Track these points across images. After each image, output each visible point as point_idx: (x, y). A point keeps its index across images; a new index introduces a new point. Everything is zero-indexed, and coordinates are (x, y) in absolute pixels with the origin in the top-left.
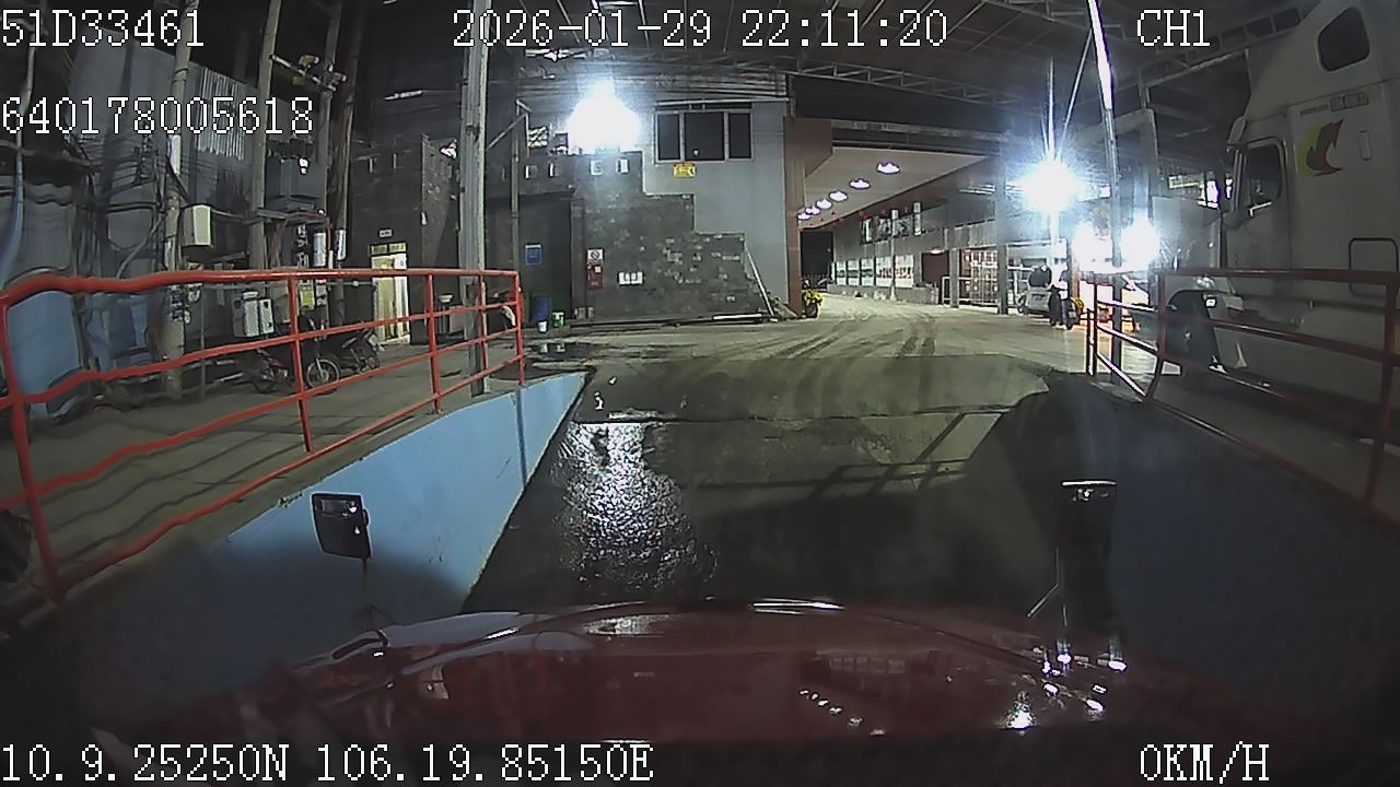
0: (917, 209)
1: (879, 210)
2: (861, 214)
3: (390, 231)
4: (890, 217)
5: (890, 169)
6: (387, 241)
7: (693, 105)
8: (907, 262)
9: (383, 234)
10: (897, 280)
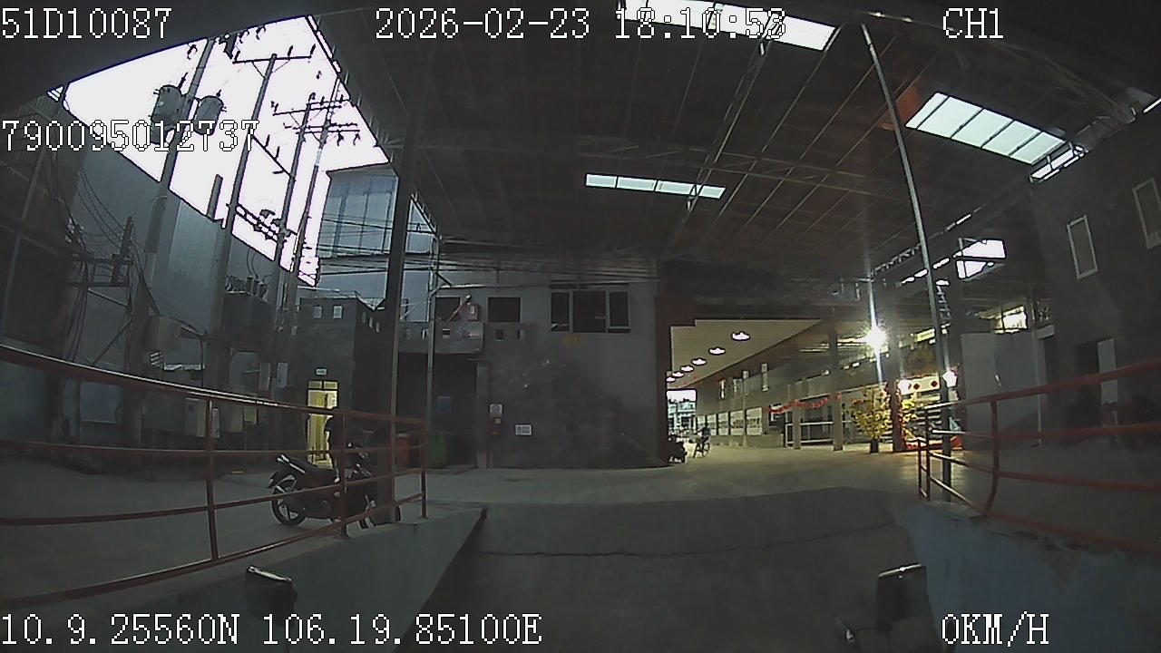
0: (764, 369)
1: (733, 372)
2: (718, 377)
3: (325, 370)
4: (742, 377)
5: (742, 336)
6: (322, 378)
7: (581, 285)
8: (756, 413)
9: (319, 372)
10: (748, 429)
